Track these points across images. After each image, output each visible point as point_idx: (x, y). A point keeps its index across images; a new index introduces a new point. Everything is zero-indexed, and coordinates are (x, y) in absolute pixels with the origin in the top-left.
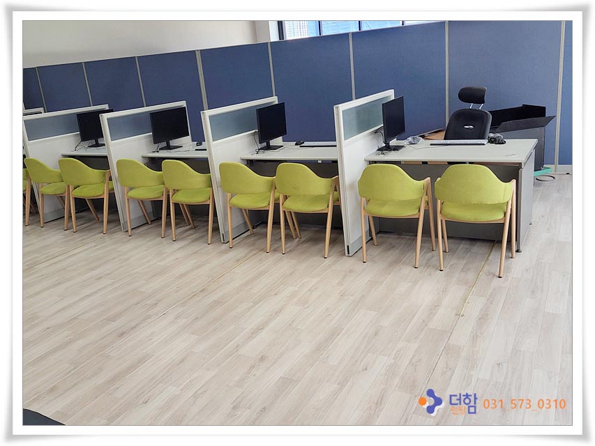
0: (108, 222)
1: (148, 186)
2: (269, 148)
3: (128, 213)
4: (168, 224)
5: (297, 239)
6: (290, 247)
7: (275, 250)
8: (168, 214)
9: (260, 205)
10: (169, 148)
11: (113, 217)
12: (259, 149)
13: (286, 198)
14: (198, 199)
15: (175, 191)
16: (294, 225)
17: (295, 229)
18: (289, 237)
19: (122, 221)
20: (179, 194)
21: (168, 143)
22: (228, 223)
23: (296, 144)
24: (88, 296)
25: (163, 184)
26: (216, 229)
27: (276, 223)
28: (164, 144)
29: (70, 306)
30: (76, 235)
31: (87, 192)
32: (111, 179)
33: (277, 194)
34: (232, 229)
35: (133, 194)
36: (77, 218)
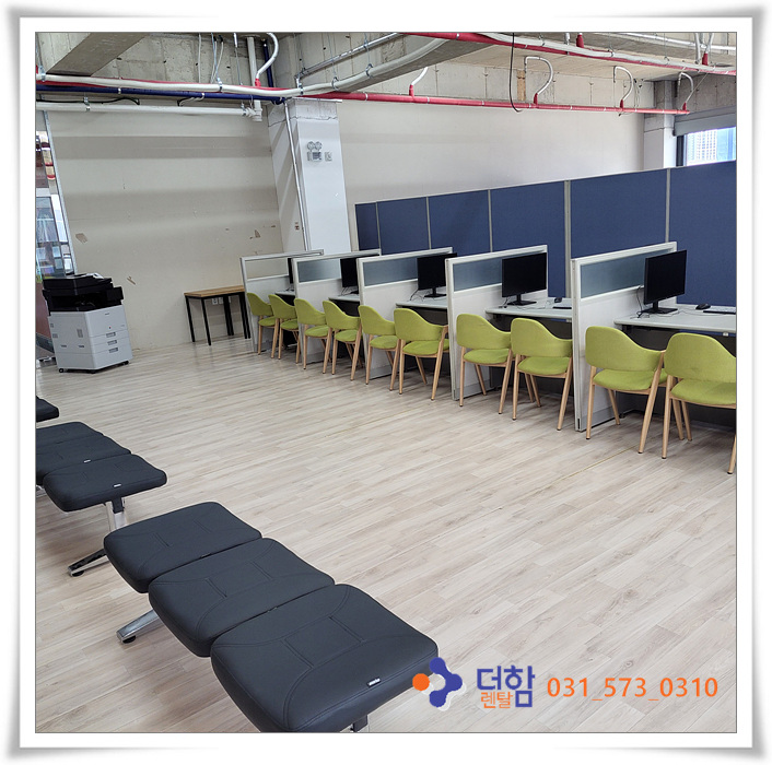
0: (438, 387)
1: (490, 348)
2: (656, 310)
3: (461, 378)
4: (509, 397)
5: (686, 441)
6: (673, 450)
7: (651, 451)
8: (510, 385)
9: (636, 387)
10: (519, 303)
11: (444, 382)
12: (642, 312)
13: (676, 381)
14: (551, 371)
15: (524, 357)
16: (683, 420)
17: (684, 427)
18: (673, 436)
19: (453, 388)
20: (528, 361)
21: (519, 297)
22: (588, 405)
23: (697, 308)
24: (412, 470)
25: (509, 347)
26: (570, 412)
27: (658, 414)
28: (514, 298)
29: (394, 478)
30: (402, 398)
31: (419, 350)
32: (447, 336)
33: (663, 375)
34: (593, 414)
35: (471, 356)
36: (405, 378)
